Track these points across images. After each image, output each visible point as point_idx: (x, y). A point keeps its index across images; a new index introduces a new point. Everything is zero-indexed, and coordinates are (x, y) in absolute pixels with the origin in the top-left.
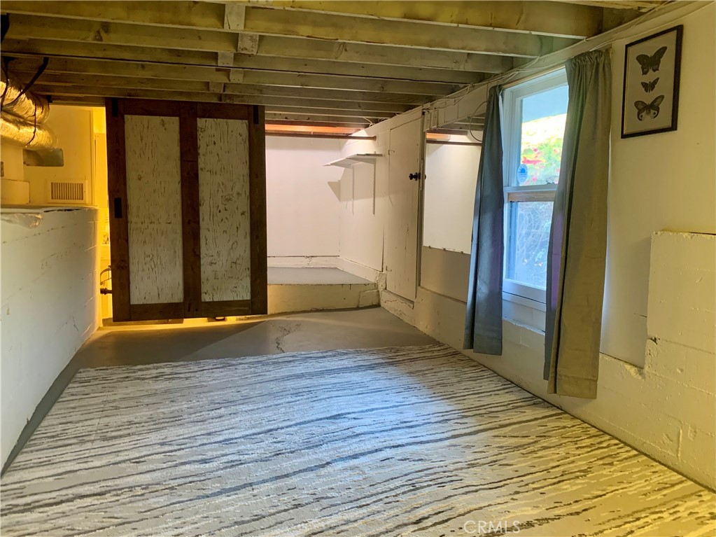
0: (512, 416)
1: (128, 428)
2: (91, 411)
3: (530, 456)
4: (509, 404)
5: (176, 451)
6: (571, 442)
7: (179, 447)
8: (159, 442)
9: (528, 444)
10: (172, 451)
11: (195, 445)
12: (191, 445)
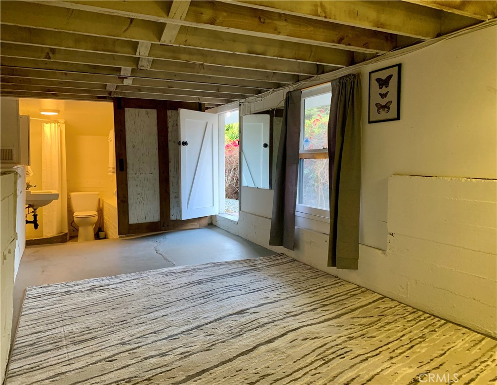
0: (354, 302)
1: (89, 333)
2: (53, 321)
3: (383, 330)
4: (347, 294)
5: (136, 348)
6: (401, 318)
7: (137, 345)
8: (119, 342)
9: (376, 322)
10: (133, 349)
11: (148, 342)
12: (145, 343)
